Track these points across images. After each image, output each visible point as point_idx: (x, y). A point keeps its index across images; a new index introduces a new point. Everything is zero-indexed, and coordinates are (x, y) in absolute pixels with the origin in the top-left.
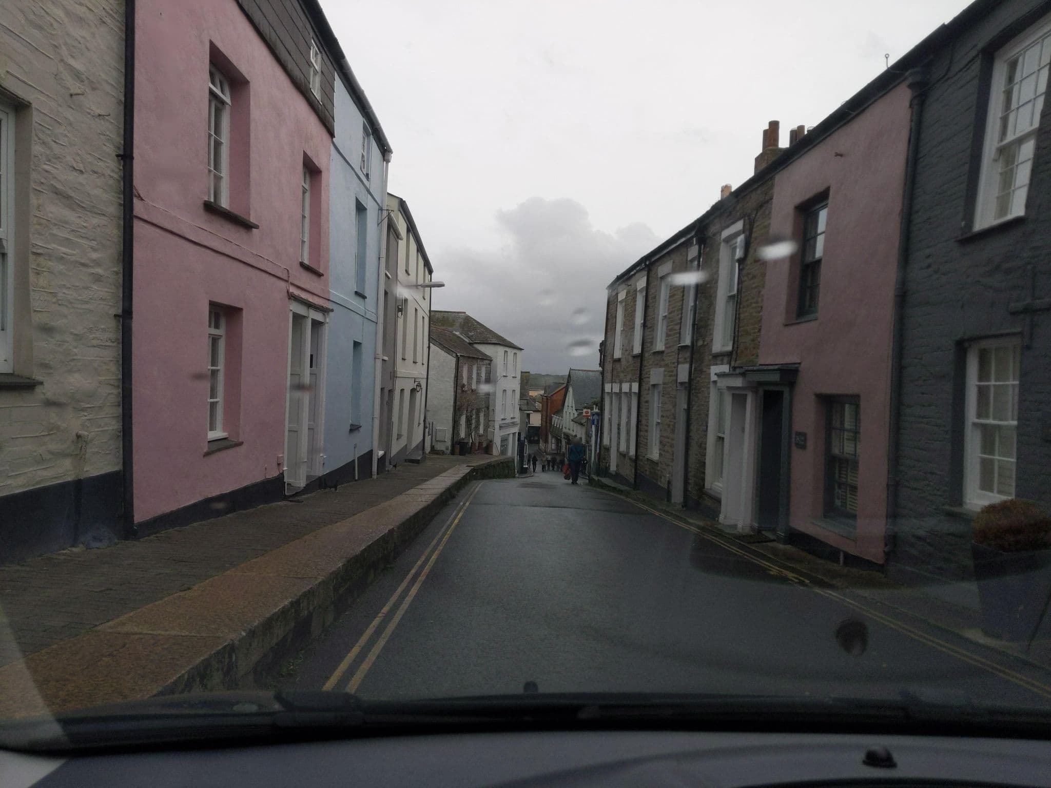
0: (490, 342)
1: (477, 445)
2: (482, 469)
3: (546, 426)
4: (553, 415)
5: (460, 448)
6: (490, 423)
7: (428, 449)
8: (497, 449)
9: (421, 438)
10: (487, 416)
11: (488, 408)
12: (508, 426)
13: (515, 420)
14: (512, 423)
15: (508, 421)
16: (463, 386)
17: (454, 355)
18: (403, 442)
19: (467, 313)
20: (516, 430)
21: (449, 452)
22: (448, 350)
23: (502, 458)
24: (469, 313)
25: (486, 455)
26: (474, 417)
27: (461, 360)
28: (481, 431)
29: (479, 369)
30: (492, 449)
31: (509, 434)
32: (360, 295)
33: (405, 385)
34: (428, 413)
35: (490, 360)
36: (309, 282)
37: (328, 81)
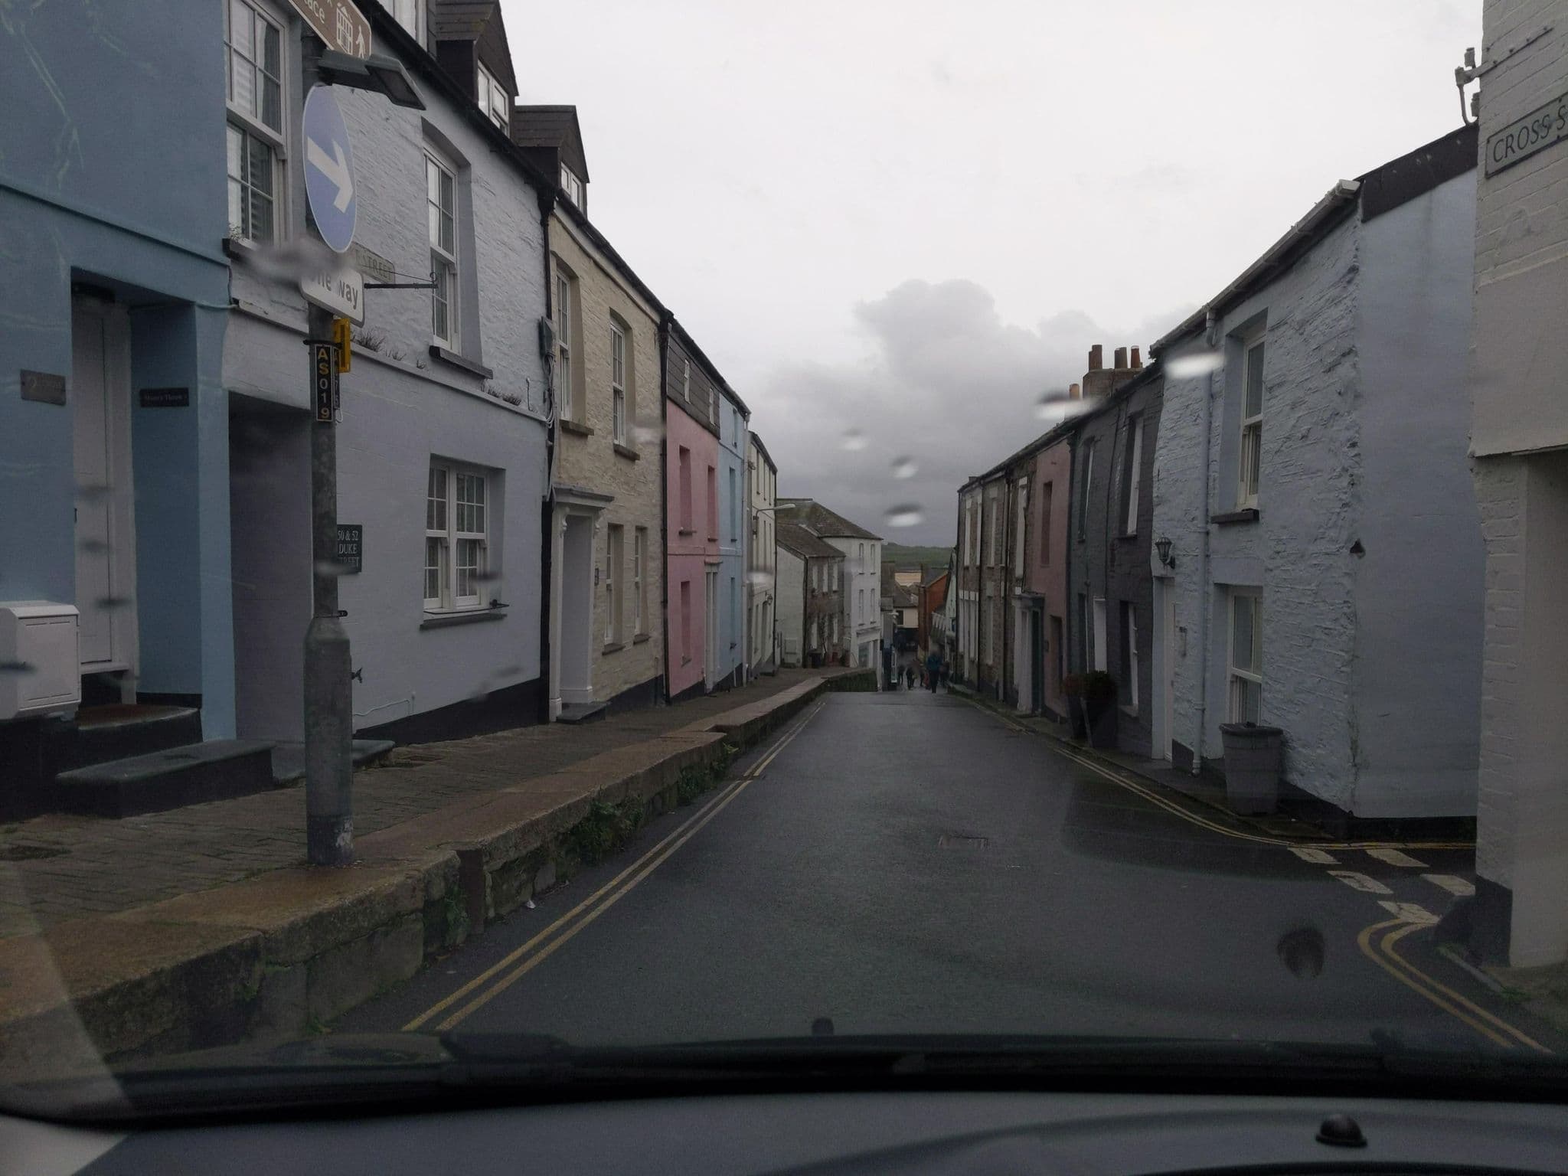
0: (842, 534)
1: (831, 656)
2: (836, 681)
3: (925, 627)
4: (933, 613)
5: (813, 660)
6: (846, 630)
7: (778, 661)
8: (854, 662)
9: (771, 651)
10: (841, 621)
11: (842, 612)
12: (867, 632)
13: (875, 625)
14: (872, 628)
15: (868, 626)
16: (813, 591)
17: (803, 557)
18: (759, 656)
19: (814, 500)
20: (877, 636)
21: (800, 664)
22: (796, 553)
23: (860, 670)
24: (816, 500)
25: (843, 668)
26: (826, 624)
27: (810, 563)
28: (835, 640)
29: (830, 568)
30: (848, 660)
31: (868, 642)
32: (733, 540)
33: (759, 600)
34: (777, 623)
35: (842, 556)
36: (711, 549)
37: (717, 405)
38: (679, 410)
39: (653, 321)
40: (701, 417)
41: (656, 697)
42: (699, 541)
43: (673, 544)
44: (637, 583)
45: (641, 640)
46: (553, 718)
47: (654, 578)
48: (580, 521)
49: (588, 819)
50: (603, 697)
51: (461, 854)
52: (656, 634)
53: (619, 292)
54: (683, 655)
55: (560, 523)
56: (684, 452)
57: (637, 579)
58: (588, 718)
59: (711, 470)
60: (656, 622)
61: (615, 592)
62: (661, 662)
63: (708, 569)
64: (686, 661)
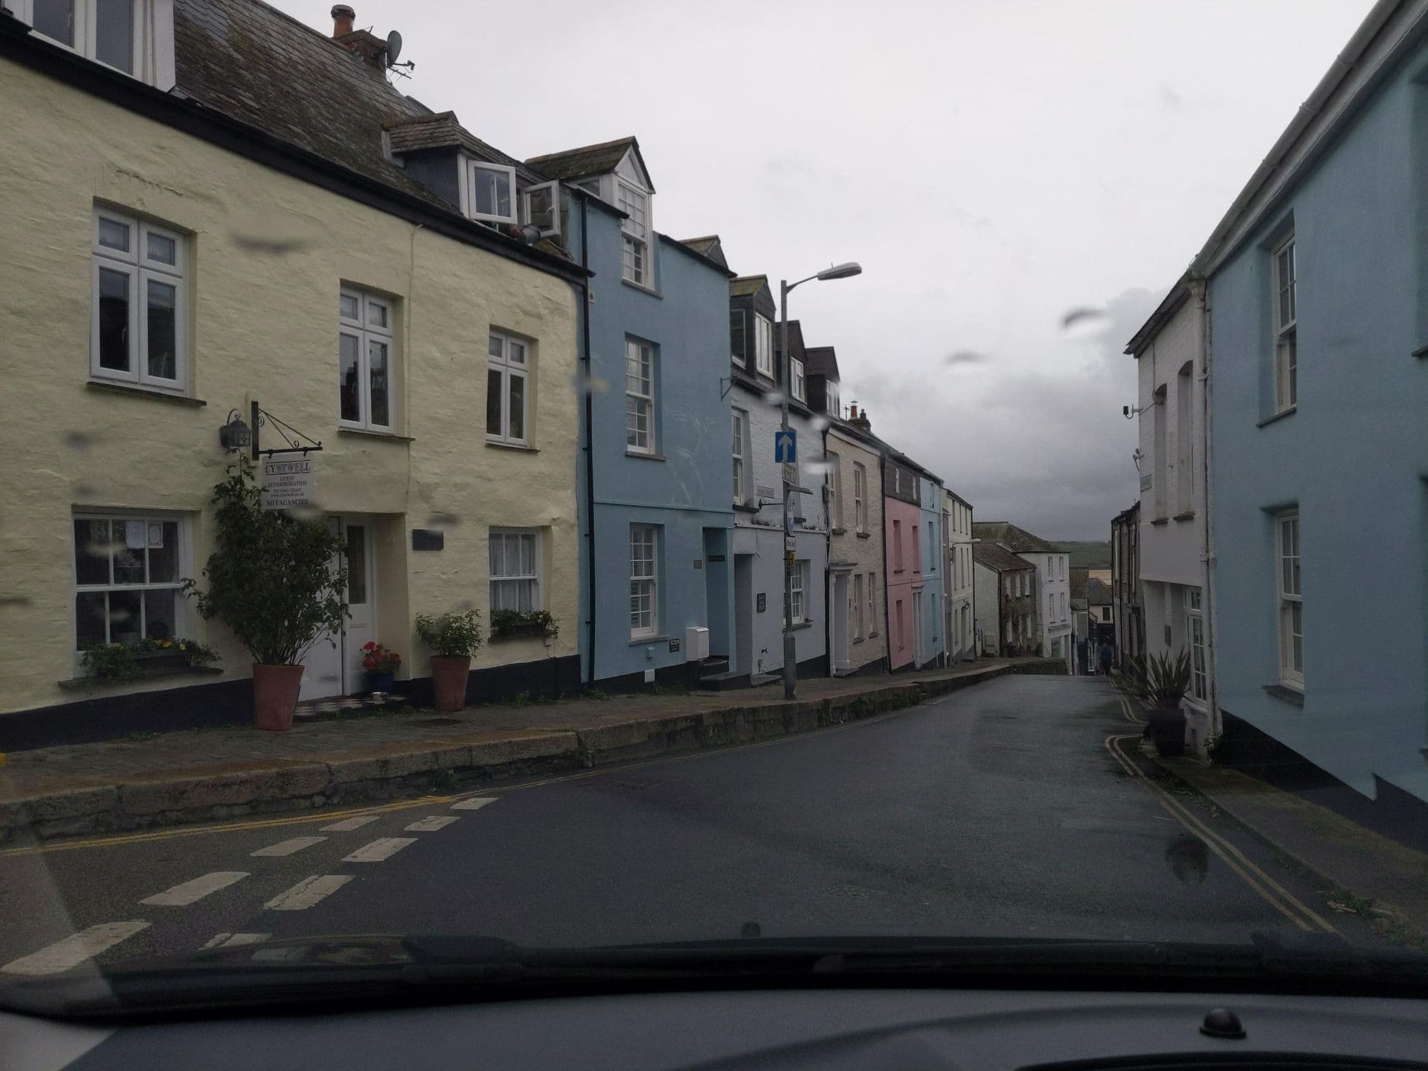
0: (1033, 550)
1: (1026, 648)
5: (1009, 651)
6: (1038, 627)
7: (979, 652)
8: (1047, 653)
9: (973, 643)
10: (1034, 619)
11: (1035, 612)
12: (1058, 628)
13: (1067, 622)
14: (1063, 625)
15: (1059, 623)
16: (1007, 596)
17: (997, 571)
18: (960, 647)
20: (1068, 632)
21: (997, 653)
22: (991, 568)
23: (1052, 659)
24: (1011, 523)
25: (1037, 656)
26: (1021, 622)
27: (1004, 574)
28: (1029, 635)
29: (1022, 578)
30: (1042, 651)
31: (1060, 637)
32: (933, 569)
33: (957, 607)
34: (977, 622)
35: (1034, 567)
36: (917, 577)
37: (918, 486)
38: (893, 499)
39: (876, 455)
40: (909, 499)
41: (883, 669)
42: (908, 575)
43: (890, 579)
44: (870, 604)
45: (874, 636)
46: (832, 675)
47: (880, 600)
48: (842, 577)
49: (856, 701)
50: (856, 666)
51: (824, 700)
52: (882, 633)
53: (858, 450)
54: (899, 645)
55: (833, 580)
56: (896, 522)
57: (870, 602)
58: (849, 675)
59: (915, 528)
60: (882, 625)
61: (859, 610)
62: (886, 649)
63: (914, 591)
64: (902, 648)
